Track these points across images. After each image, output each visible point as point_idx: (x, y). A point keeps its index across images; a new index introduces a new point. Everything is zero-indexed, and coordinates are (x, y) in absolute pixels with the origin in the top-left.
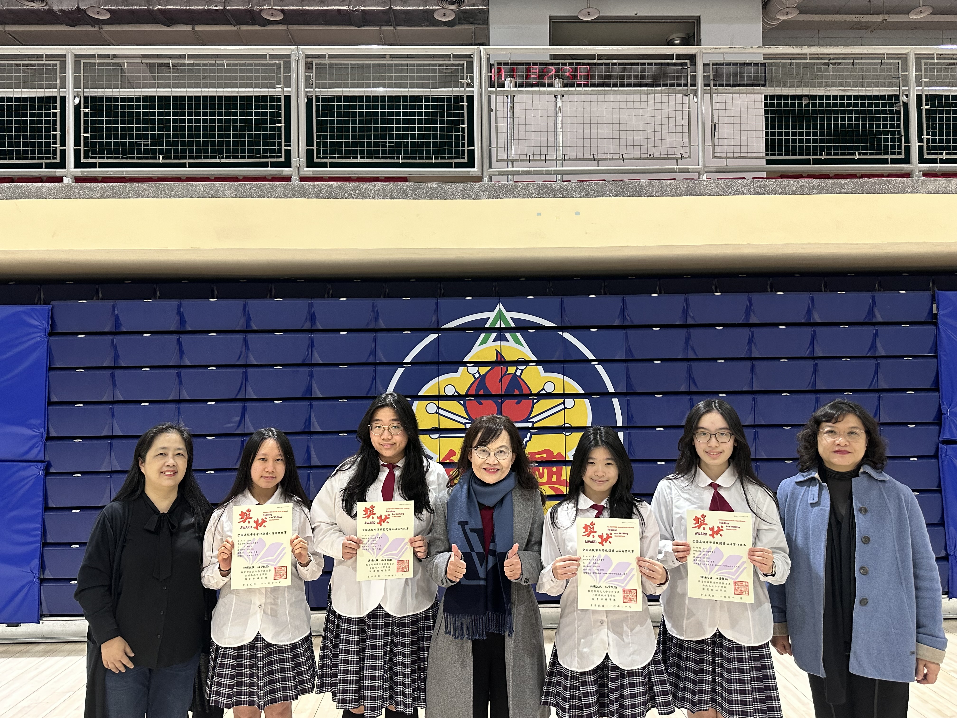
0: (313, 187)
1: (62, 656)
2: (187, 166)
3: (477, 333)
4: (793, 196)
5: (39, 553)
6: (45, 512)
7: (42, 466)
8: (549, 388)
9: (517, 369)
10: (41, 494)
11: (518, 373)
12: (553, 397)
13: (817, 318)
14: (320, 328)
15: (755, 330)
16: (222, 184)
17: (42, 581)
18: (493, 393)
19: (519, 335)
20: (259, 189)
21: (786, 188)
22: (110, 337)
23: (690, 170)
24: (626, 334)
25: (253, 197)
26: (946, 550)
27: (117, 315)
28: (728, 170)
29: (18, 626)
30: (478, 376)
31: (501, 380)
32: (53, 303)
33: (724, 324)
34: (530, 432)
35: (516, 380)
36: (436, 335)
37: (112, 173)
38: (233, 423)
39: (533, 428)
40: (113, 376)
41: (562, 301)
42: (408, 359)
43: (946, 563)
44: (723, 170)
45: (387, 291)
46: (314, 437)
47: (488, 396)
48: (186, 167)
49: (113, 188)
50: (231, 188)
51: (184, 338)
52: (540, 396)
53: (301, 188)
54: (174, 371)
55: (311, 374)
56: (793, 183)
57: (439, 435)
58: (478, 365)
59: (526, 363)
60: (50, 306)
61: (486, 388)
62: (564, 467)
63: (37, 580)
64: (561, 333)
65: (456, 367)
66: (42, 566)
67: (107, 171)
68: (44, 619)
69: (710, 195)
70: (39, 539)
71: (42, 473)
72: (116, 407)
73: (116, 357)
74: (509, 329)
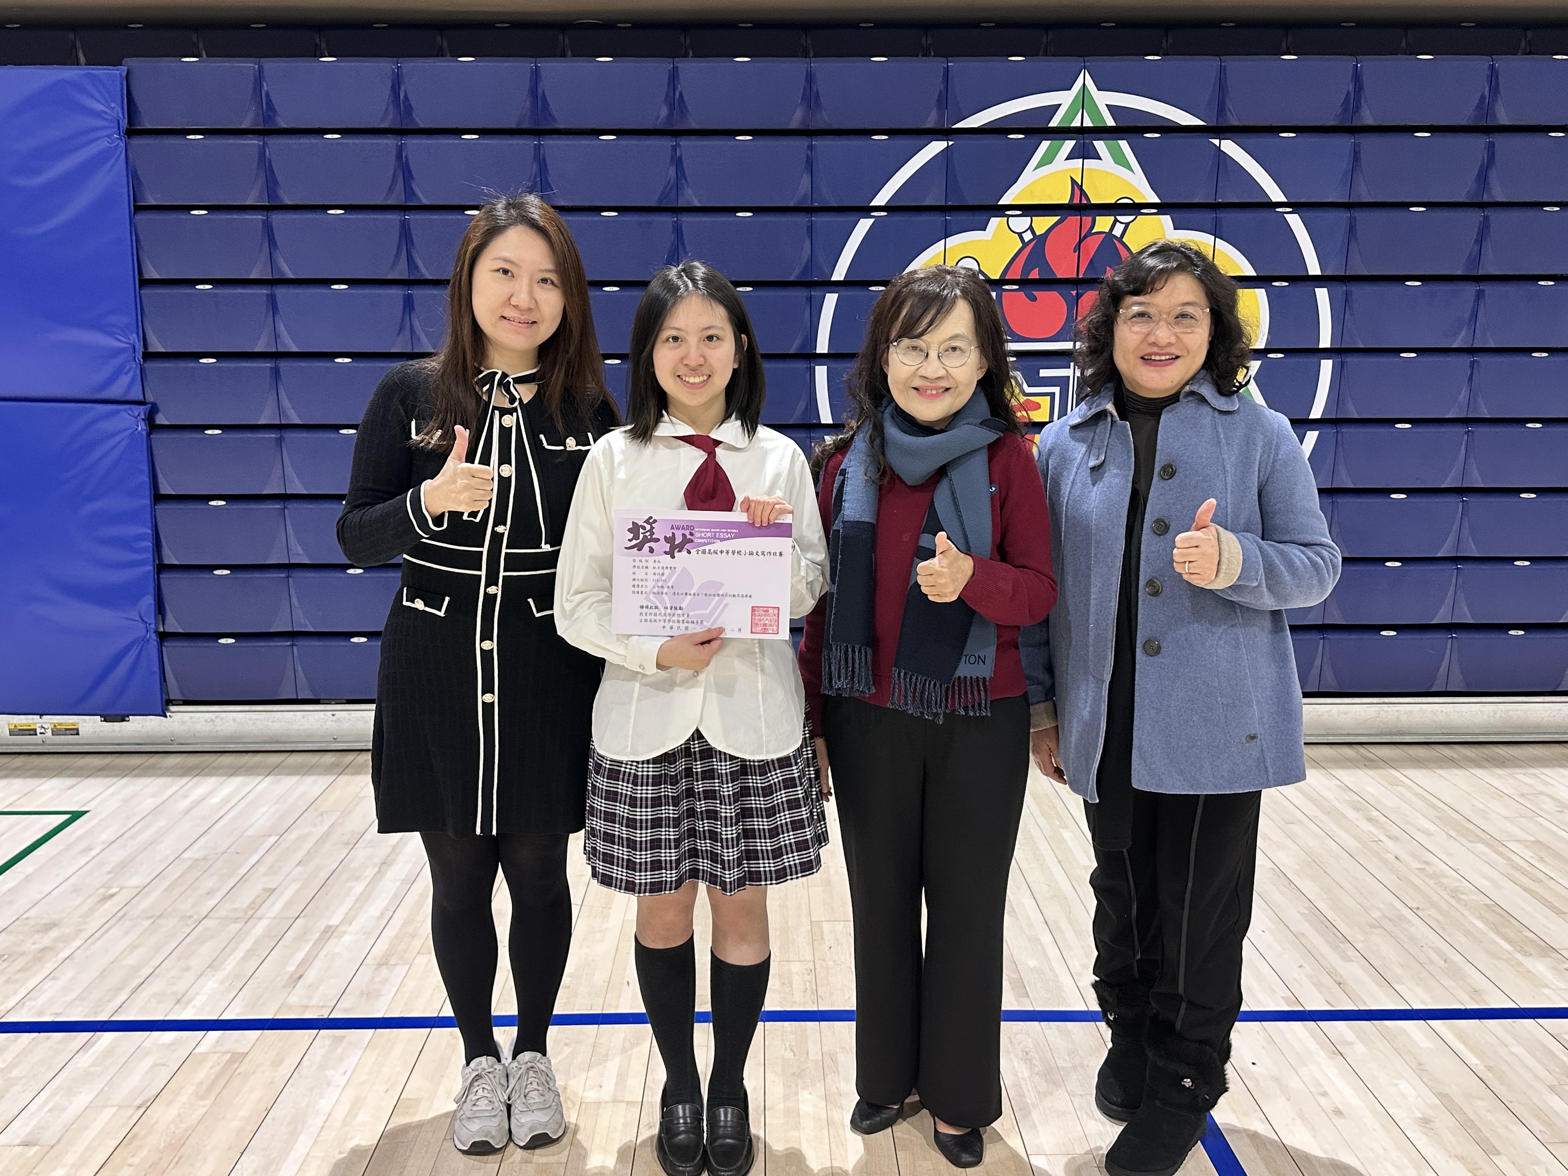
3: (1033, 139)
5: (152, 583)
6: (155, 504)
7: (141, 410)
9: (1116, 221)
10: (145, 468)
11: (1117, 232)
14: (696, 125)
17: (163, 637)
18: (1059, 276)
19: (1124, 144)
22: (254, 142)
24: (1357, 146)
27: (268, 95)
29: (123, 720)
30: (1032, 237)
31: (1078, 247)
32: (128, 63)
35: (1112, 246)
36: (943, 145)
40: (268, 225)
41: (1222, 70)
42: (881, 199)
47: (1049, 283)
51: (411, 142)
54: (394, 217)
55: (679, 226)
58: (1030, 213)
59: (1135, 208)
60: (123, 71)
61: (1045, 266)
63: (154, 636)
64: (1216, 142)
65: (984, 218)
66: (160, 610)
68: (172, 708)
70: (149, 556)
71: (142, 427)
72: (281, 292)
73: (271, 184)
74: (1101, 132)
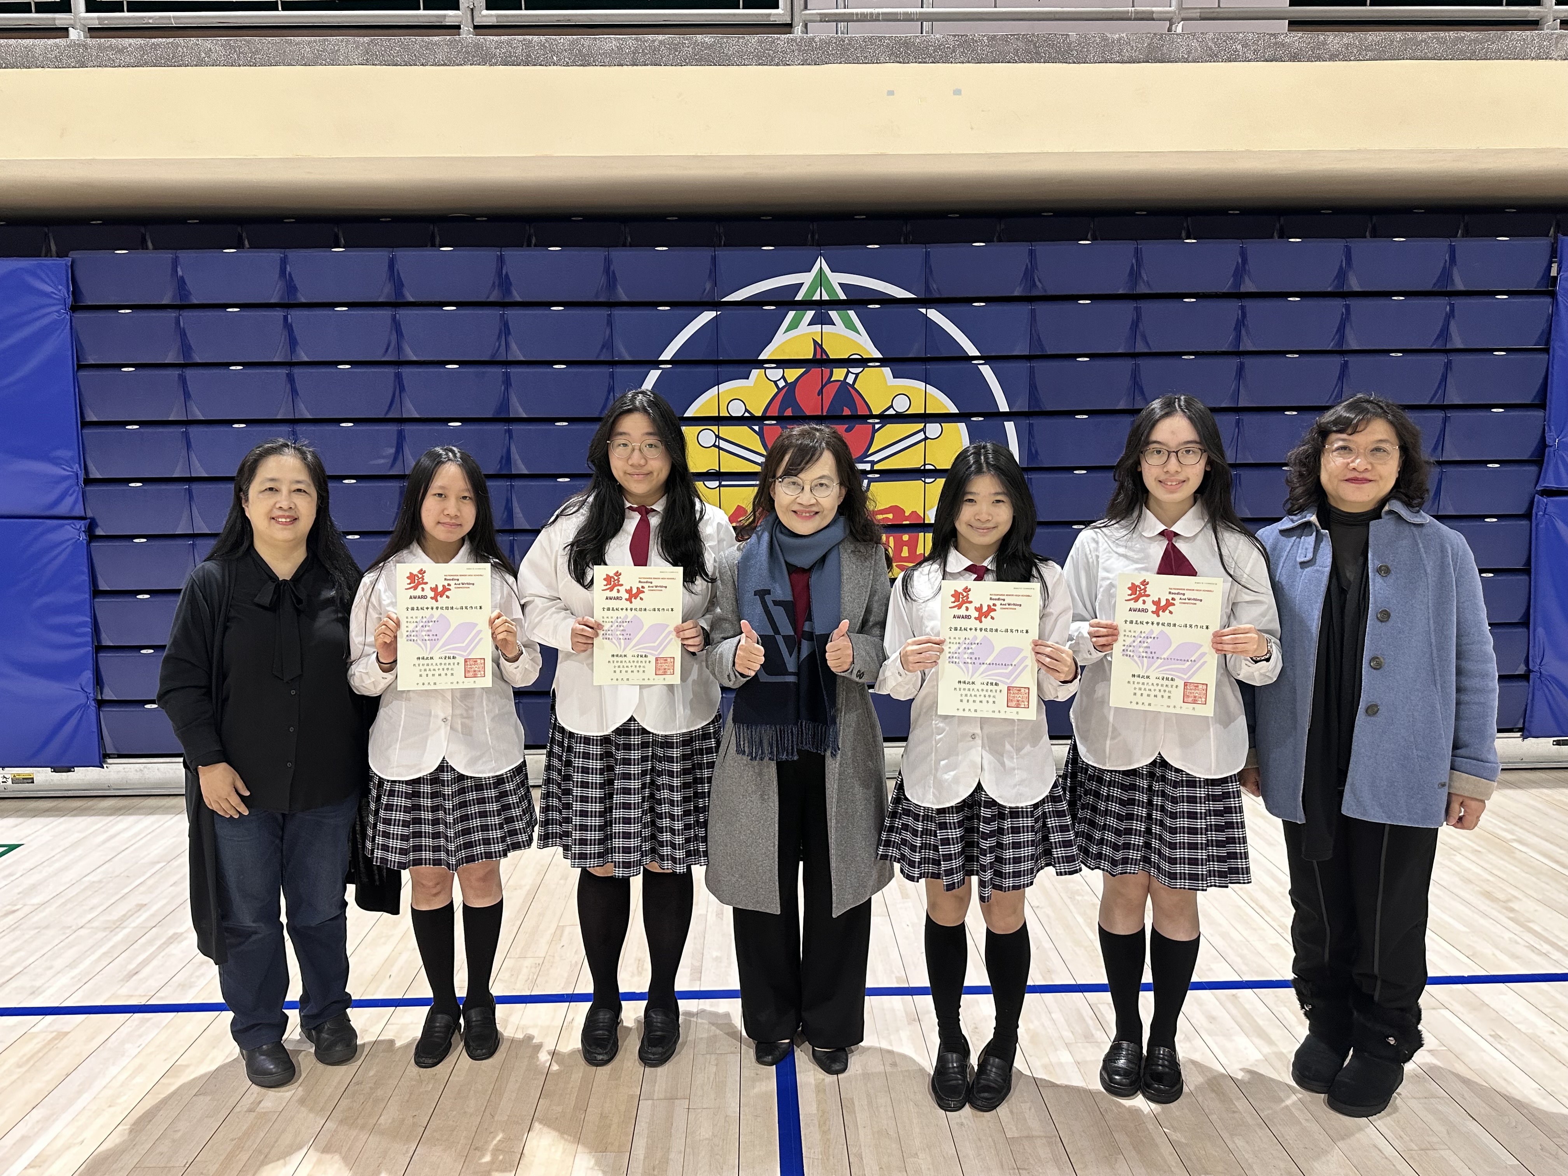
0: (499, 46)
1: (142, 814)
2: (280, 8)
3: (783, 309)
4: (1331, 63)
5: (91, 661)
6: (94, 598)
7: (81, 525)
8: (901, 405)
9: (848, 372)
10: (86, 570)
11: (850, 380)
12: (909, 420)
13: (1355, 285)
14: (519, 299)
15: (1249, 304)
16: (342, 41)
17: (101, 703)
18: (808, 413)
19: (852, 313)
20: (406, 48)
21: (1319, 49)
22: (173, 314)
23: (1155, 16)
24: (1033, 311)
25: (396, 65)
26: (1527, 663)
27: (182, 277)
28: (1221, 15)
29: (70, 771)
30: (784, 384)
31: (821, 392)
32: (74, 254)
33: (1198, 293)
34: (868, 478)
35: (846, 391)
36: (713, 314)
37: (151, 21)
38: (384, 457)
39: (873, 471)
40: (183, 380)
42: (667, 355)
43: (1526, 684)
44: (1214, 15)
45: (629, 239)
46: (517, 483)
47: (800, 418)
48: (277, 10)
49: (155, 47)
50: (357, 47)
51: (295, 315)
52: (885, 419)
53: (477, 46)
54: (283, 371)
55: (507, 381)
56: (1334, 39)
57: (720, 483)
58: (782, 365)
59: (863, 362)
60: (68, 260)
61: (796, 406)
62: (921, 535)
63: (93, 703)
64: (923, 311)
65: (748, 369)
66: (99, 681)
67: (142, 18)
68: (110, 761)
69: (1187, 61)
70: (89, 639)
71: (83, 537)
72: (193, 430)
73: (186, 348)
74: (835, 304)
